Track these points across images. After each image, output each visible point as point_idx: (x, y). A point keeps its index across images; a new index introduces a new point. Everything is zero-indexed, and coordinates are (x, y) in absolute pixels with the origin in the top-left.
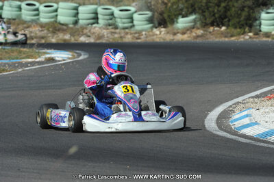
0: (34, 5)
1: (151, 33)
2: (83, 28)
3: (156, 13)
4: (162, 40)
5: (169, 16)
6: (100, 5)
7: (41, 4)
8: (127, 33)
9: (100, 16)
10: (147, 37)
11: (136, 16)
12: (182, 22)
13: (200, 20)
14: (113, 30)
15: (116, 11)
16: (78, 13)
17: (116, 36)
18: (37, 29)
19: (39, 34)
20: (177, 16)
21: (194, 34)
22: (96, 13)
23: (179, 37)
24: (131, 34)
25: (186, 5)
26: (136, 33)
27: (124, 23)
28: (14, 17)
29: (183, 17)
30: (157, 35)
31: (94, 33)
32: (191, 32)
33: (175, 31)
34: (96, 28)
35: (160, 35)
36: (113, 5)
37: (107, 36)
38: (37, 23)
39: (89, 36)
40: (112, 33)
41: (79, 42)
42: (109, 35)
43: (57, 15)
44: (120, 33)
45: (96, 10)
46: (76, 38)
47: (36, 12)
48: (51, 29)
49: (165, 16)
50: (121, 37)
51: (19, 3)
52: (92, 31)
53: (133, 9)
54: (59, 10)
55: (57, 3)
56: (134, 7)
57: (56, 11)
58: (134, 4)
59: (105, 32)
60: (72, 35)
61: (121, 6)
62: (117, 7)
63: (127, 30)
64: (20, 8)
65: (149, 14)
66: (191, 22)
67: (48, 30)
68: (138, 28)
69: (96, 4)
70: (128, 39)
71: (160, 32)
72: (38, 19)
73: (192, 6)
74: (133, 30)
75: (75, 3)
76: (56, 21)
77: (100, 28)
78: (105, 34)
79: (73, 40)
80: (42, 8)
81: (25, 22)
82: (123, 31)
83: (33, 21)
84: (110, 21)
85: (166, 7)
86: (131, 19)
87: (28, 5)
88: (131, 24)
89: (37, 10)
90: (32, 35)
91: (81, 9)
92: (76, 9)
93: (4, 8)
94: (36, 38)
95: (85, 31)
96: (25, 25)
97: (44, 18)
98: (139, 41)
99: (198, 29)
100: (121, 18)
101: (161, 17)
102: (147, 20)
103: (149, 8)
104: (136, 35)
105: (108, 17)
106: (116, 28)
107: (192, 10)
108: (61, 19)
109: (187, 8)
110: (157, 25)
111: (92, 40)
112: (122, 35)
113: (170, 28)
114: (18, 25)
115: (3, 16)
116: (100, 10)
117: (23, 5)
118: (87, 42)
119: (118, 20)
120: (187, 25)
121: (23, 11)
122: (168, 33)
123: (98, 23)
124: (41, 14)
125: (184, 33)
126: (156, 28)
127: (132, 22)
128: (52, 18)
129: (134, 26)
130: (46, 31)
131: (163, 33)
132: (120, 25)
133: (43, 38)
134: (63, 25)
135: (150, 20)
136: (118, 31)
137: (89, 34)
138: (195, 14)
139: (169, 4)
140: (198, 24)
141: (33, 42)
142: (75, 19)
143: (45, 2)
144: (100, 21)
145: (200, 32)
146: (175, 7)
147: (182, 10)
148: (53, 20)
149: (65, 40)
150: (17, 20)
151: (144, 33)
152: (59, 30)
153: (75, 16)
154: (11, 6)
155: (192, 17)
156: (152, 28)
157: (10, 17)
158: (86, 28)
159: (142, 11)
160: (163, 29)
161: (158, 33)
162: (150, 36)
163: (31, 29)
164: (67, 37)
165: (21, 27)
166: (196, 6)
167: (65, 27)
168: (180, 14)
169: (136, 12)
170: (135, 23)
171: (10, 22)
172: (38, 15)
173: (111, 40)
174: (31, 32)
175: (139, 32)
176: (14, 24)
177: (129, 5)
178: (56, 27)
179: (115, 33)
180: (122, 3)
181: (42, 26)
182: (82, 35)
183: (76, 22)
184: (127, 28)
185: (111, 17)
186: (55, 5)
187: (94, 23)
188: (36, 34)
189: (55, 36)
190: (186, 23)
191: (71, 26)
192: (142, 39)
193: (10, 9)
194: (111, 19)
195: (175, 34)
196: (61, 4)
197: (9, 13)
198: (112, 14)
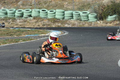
0: (45, 11)
1: (96, 23)
2: (66, 21)
3: (99, 14)
4: (101, 26)
5: (104, 15)
6: (74, 11)
7: (48, 10)
8: (86, 23)
9: (74, 15)
10: (94, 25)
11: (90, 15)
12: (110, 18)
13: (118, 17)
14: (80, 22)
15: (81, 13)
16: (64, 14)
17: (81, 24)
18: (46, 21)
19: (48, 23)
20: (108, 15)
21: (115, 23)
22: (72, 14)
23: (109, 25)
24: (87, 23)
25: (112, 11)
26: (89, 23)
27: (84, 18)
28: (36, 16)
29: (111, 16)
30: (99, 24)
31: (71, 23)
32: (114, 22)
33: (107, 22)
34: (72, 21)
35: (100, 24)
36: (80, 11)
37: (77, 24)
38: (46, 19)
39: (69, 24)
40: (79, 23)
41: (65, 27)
42: (78, 24)
43: (55, 15)
44: (82, 23)
45: (72, 13)
46: (63, 25)
47: (46, 14)
48: (52, 21)
49: (103, 15)
50: (83, 25)
51: (39, 10)
52: (71, 22)
53: (88, 12)
54: (56, 13)
55: (55, 10)
56: (89, 11)
57: (55, 13)
58: (89, 10)
59: (76, 22)
60: (62, 24)
61: (83, 11)
62: (81, 11)
63: (86, 22)
64: (39, 12)
65: (96, 14)
66: (114, 18)
67: (51, 21)
68: (90, 21)
69: (72, 10)
70: (86, 25)
71: (100, 22)
72: (47, 17)
73: (114, 11)
74: (88, 22)
75: (63, 10)
76: (55, 18)
77: (74, 21)
78: (76, 23)
79: (62, 26)
80: (49, 12)
81: (41, 18)
82: (84, 22)
83: (45, 18)
84: (78, 18)
85: (103, 12)
86: (88, 16)
87: (43, 10)
88: (87, 19)
89: (47, 13)
90: (44, 24)
91: (66, 12)
92: (64, 12)
93: (32, 12)
94: (46, 25)
95: (67, 22)
96: (41, 19)
97: (50, 16)
98: (91, 26)
99: (117, 21)
100: (83, 16)
101: (101, 16)
102: (94, 17)
103: (95, 12)
104: (90, 24)
105: (77, 16)
106: (81, 20)
107: (114, 13)
108: (57, 17)
109: (112, 12)
110: (99, 19)
111: (70, 26)
112: (84, 24)
113: (104, 21)
114: (38, 19)
115: (32, 15)
116: (74, 13)
117: (41, 11)
118: (68, 27)
119: (82, 17)
120: (112, 19)
121: (40, 13)
122: (104, 23)
123: (73, 18)
124: (48, 15)
125: (111, 23)
126: (99, 21)
127: (88, 18)
128: (53, 16)
129: (89, 20)
130: (50, 22)
131: (101, 23)
132: (83, 19)
133: (49, 25)
134: (58, 19)
135: (96, 17)
136: (82, 22)
137: (69, 23)
138: (116, 15)
139: (104, 10)
140: (117, 19)
141: (45, 27)
142: (63, 17)
143: (50, 9)
144: (74, 18)
145: (118, 22)
146: (107, 12)
147: (110, 13)
148: (53, 17)
149: (58, 26)
150: (38, 17)
151: (93, 23)
152: (56, 22)
153: (63, 16)
154: (35, 11)
155: (114, 16)
156: (97, 21)
157: (35, 16)
158: (68, 21)
159: (92, 13)
160: (101, 21)
161: (99, 23)
162: (96, 24)
163: (44, 21)
164: (60, 24)
165: (39, 20)
166: (116, 11)
167: (58, 20)
168: (109, 15)
169: (90, 14)
170: (89, 18)
171: (34, 18)
172: (47, 15)
173: (79, 26)
174: (44, 22)
175: (91, 23)
176: (37, 19)
177: (87, 11)
178: (55, 20)
179: (81, 23)
180: (83, 10)
181: (49, 20)
182: (66, 24)
183: (64, 18)
184: (86, 21)
185: (79, 16)
186: (54, 11)
187: (71, 19)
188: (46, 23)
189: (55, 24)
190: (112, 18)
191: (61, 20)
192: (93, 26)
193: (35, 12)
194: (79, 17)
195: (107, 23)
196: (57, 10)
197: (35, 14)
198: (79, 15)
